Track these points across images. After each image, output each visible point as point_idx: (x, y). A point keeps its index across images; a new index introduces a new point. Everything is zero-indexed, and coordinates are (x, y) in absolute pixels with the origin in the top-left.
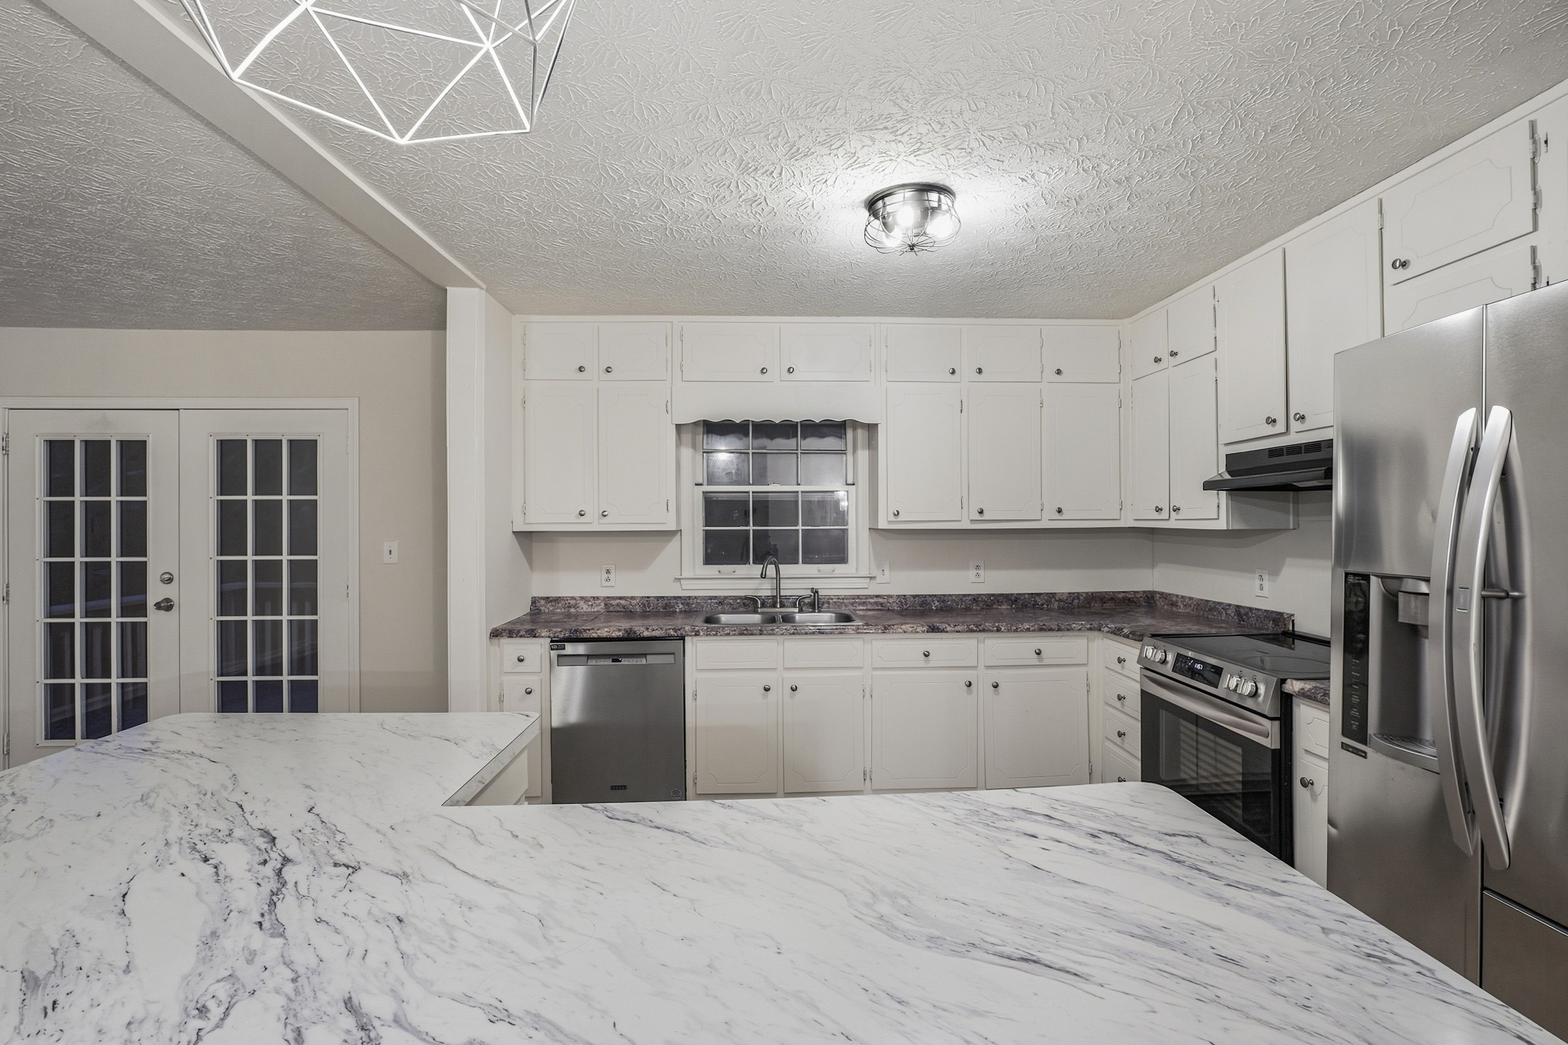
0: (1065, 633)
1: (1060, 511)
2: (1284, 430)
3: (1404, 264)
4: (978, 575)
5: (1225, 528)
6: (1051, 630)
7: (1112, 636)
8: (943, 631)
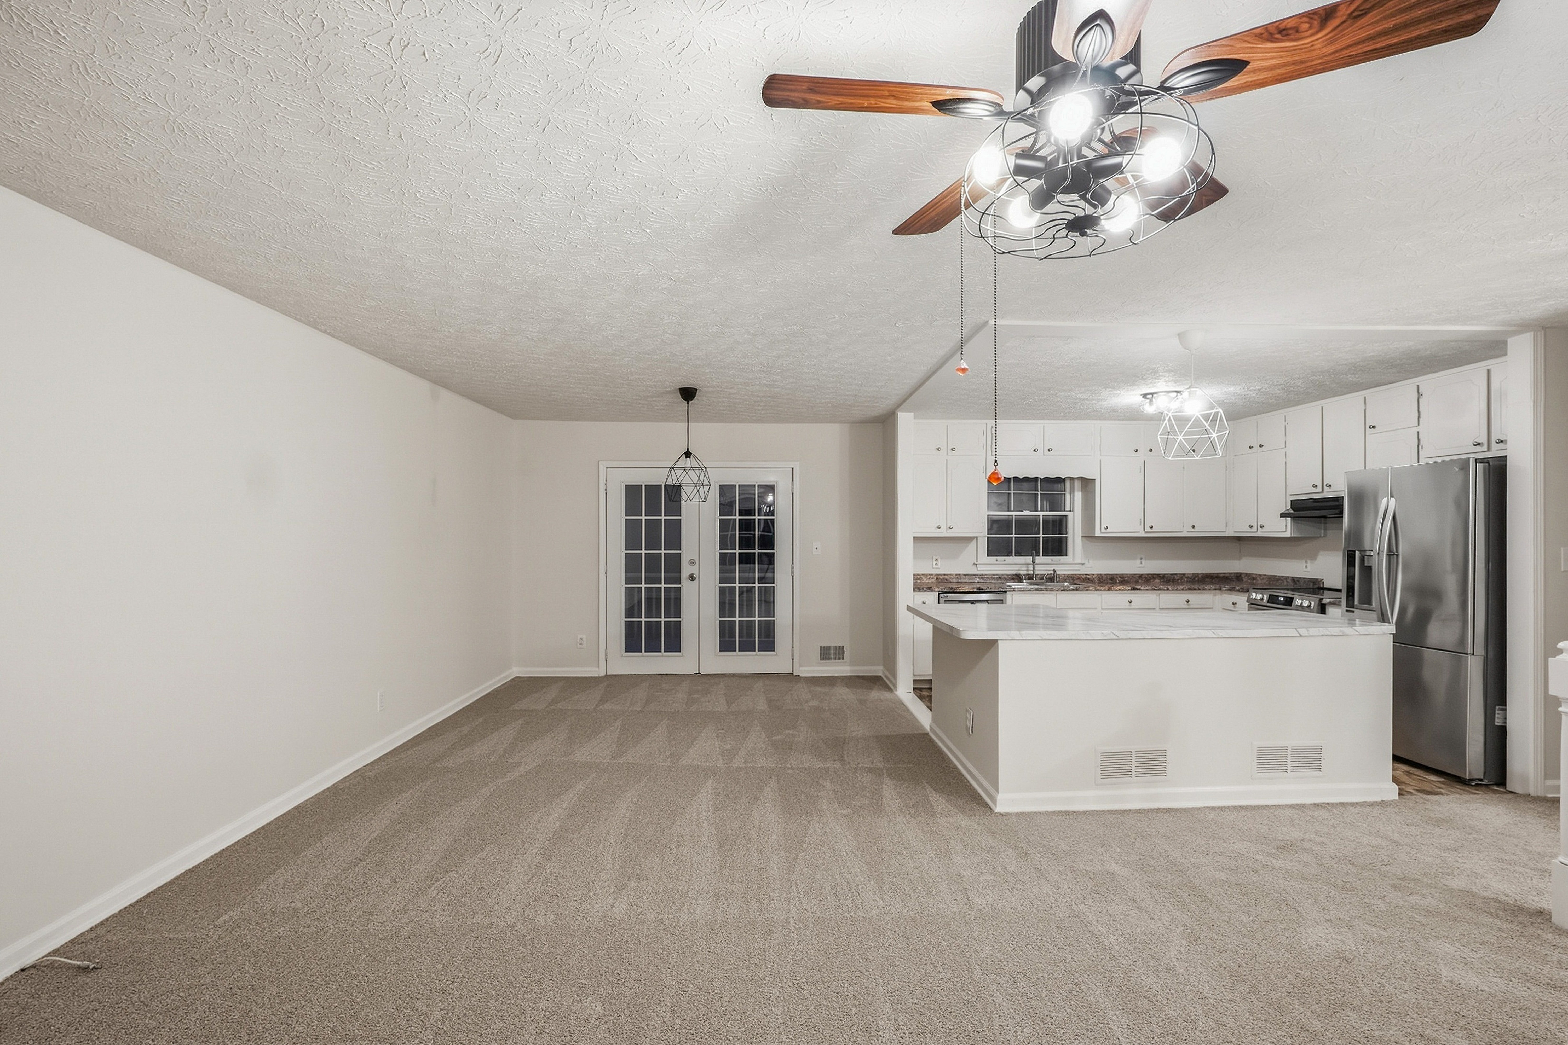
0: (1201, 591)
1: (1193, 527)
2: (1321, 491)
3: (1374, 427)
4: (1141, 563)
5: (1289, 536)
6: (1195, 589)
7: (1229, 592)
8: (1139, 589)
